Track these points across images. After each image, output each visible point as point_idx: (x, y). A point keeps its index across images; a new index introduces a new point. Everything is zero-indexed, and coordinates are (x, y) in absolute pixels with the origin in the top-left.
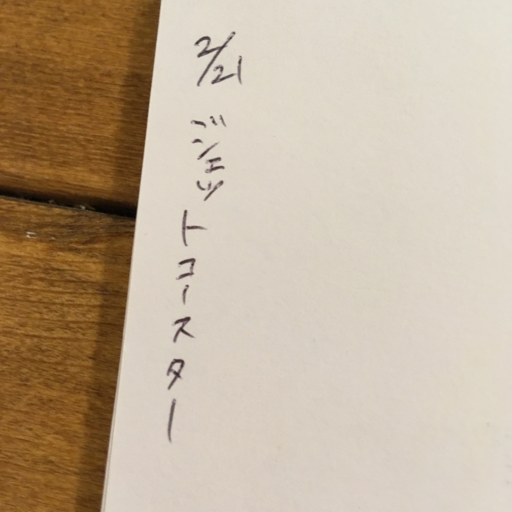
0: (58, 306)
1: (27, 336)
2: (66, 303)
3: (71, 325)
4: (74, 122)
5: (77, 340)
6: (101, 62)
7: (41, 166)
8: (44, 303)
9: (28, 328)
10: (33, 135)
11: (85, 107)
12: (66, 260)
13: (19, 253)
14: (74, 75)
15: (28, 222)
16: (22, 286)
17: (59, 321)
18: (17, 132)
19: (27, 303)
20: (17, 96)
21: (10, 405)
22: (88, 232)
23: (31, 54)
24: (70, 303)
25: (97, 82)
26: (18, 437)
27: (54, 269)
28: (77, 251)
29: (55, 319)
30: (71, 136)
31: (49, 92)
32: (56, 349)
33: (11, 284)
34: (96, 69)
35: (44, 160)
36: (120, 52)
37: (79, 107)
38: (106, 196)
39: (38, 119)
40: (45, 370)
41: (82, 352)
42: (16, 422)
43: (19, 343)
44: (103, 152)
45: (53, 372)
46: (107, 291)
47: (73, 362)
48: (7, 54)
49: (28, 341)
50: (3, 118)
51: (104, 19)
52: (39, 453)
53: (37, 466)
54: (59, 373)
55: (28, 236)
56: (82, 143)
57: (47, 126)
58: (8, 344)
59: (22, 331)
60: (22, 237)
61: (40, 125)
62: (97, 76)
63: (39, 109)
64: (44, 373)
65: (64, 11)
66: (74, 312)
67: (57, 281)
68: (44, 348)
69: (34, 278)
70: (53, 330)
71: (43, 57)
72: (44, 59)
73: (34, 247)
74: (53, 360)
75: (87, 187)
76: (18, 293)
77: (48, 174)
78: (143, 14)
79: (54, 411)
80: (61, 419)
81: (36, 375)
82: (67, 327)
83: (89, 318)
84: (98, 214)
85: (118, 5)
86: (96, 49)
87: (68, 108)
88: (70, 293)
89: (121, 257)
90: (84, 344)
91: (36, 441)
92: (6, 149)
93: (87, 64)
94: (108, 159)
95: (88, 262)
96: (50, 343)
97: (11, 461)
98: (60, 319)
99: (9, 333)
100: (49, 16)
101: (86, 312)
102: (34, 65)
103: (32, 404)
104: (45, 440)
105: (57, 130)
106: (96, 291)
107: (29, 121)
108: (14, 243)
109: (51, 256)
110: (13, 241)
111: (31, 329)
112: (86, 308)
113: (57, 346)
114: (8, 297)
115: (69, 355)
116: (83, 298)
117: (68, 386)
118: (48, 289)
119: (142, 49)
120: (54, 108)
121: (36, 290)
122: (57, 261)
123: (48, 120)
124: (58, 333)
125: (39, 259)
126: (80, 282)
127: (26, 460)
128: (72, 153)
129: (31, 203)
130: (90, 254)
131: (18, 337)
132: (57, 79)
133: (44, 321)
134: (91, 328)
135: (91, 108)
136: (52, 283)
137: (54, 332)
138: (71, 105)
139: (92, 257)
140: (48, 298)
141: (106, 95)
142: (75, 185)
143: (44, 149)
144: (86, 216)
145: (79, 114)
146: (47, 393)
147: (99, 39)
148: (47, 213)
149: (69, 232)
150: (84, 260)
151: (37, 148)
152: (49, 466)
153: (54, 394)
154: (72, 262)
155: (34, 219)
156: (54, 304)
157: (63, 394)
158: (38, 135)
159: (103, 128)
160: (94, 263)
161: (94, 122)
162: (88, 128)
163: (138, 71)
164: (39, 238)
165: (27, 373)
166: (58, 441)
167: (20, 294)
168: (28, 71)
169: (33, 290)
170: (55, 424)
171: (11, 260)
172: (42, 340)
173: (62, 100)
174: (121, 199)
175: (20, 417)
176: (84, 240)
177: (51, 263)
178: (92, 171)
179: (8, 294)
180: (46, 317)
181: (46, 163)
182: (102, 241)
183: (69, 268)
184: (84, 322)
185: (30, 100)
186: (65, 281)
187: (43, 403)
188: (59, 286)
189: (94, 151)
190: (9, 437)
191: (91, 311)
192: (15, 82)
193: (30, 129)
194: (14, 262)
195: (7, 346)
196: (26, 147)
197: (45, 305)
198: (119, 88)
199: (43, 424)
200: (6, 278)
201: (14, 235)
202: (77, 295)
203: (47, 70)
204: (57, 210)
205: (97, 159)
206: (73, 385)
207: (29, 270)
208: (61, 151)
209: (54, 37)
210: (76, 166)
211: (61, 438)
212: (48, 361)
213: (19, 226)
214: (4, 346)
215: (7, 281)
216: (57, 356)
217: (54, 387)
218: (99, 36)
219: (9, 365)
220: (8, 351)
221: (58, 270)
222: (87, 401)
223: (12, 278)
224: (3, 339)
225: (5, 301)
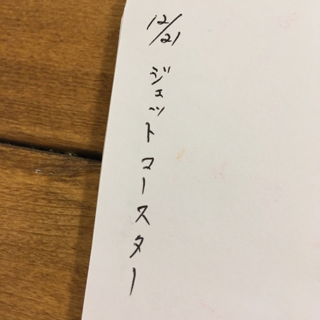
0: (54, 215)
1: (34, 234)
2: (58, 213)
3: (61, 227)
4: (65, 103)
5: (64, 237)
6: (82, 66)
7: (45, 129)
8: (45, 213)
9: (34, 229)
10: (41, 110)
11: (72, 93)
12: (59, 187)
13: (30, 183)
14: (66, 74)
15: (36, 163)
16: (32, 203)
17: (54, 225)
18: (31, 109)
19: (34, 213)
20: (32, 87)
21: (23, 277)
22: (72, 170)
23: (40, 62)
24: (61, 213)
25: (80, 78)
26: (27, 297)
27: (51, 193)
28: (65, 181)
29: (52, 223)
30: (63, 111)
31: (52, 85)
32: (51, 242)
33: (26, 201)
34: (80, 71)
35: (47, 126)
36: (94, 61)
37: (69, 93)
38: (84, 148)
39: (43, 101)
40: (44, 256)
41: (68, 245)
42: (27, 288)
43: (29, 238)
44: (83, 121)
45: (49, 257)
46: (83, 206)
47: (62, 251)
48: (26, 61)
49: (35, 237)
50: (23, 101)
51: (84, 40)
52: (40, 308)
53: (38, 316)
54: (52, 258)
55: (36, 172)
56: (70, 115)
57: (49, 105)
58: (23, 239)
59: (31, 231)
60: (33, 172)
61: (45, 104)
62: (80, 75)
63: (45, 95)
64: (44, 257)
65: (60, 36)
66: (63, 219)
67: (53, 200)
68: (44, 241)
69: (40, 198)
70: (50, 230)
71: (47, 63)
72: (48, 65)
73: (40, 179)
74: (50, 249)
75: (73, 142)
76: (29, 207)
77: (49, 134)
78: (108, 38)
79: (49, 281)
80: (54, 287)
81: (39, 258)
82: (58, 228)
83: (72, 223)
84: (79, 159)
85: (93, 32)
86: (80, 59)
87: (62, 94)
88: (61, 207)
89: (92, 186)
90: (69, 239)
91: (38, 300)
92: (24, 119)
93: (74, 68)
94: (86, 125)
95: (72, 188)
96: (48, 239)
97: (22, 312)
98: (55, 223)
99: (23, 232)
100: (51, 39)
101: (71, 219)
102: (42, 68)
103: (36, 277)
104: (43, 299)
105: (55, 108)
106: (76, 207)
107: (38, 102)
108: (28, 176)
109: (49, 184)
110: (27, 175)
111: (36, 230)
112: (70, 217)
113: (52, 241)
114: (23, 210)
115: (60, 246)
116: (69, 211)
117: (58, 266)
118: (47, 205)
119: (108, 59)
120: (54, 95)
121: (40, 205)
122: (53, 188)
123: (50, 102)
124: (53, 233)
125: (42, 186)
126: (67, 200)
127: (31, 312)
128: (64, 121)
129: (39, 152)
130: (74, 183)
131: (28, 234)
132: (55, 77)
133: (44, 225)
134: (73, 229)
135: (75, 94)
136: (50, 201)
137: (50, 231)
138: (64, 93)
139: (75, 185)
140: (47, 210)
141: (85, 86)
142: (65, 141)
143: (48, 119)
144: (72, 160)
145: (68, 98)
146: (45, 270)
147: (81, 52)
148: (48, 158)
149: (61, 170)
150: (70, 187)
151: (43, 118)
152: (46, 316)
153: (50, 271)
154: (63, 188)
155: (40, 162)
156: (51, 214)
157: (55, 270)
158: (43, 111)
159: (83, 106)
160: (76, 189)
161: (78, 102)
162: (73, 106)
163: (105, 72)
164: (43, 174)
165: (34, 257)
166: (52, 300)
167: (31, 208)
168: (38, 72)
169: (38, 205)
170: (50, 290)
171: (25, 186)
172: (44, 236)
173: (58, 89)
174: (93, 149)
175: (28, 284)
176: (70, 175)
177: (50, 189)
178: (76, 133)
179: (23, 208)
180: (46, 222)
181: (48, 127)
182: (81, 175)
183: (61, 192)
184: (70, 226)
185: (39, 89)
186: (58, 200)
187: (43, 277)
188: (54, 203)
189: (77, 120)
190: (22, 297)
191: (74, 219)
192: (31, 78)
193: (39, 107)
194: (27, 188)
195: (22, 240)
196: (37, 118)
197: (46, 215)
198: (93, 82)
199: (43, 290)
200: (23, 198)
201: (28, 171)
202: (64, 209)
203: (50, 72)
204: (54, 156)
205: (79, 125)
206: (62, 265)
207: (36, 193)
208: (57, 120)
209: (54, 51)
210: (66, 130)
211: (54, 299)
212: (47, 250)
213: (31, 166)
214: (20, 240)
215: (23, 200)
216: (53, 247)
217: (49, 266)
218: (81, 51)
219: (23, 252)
220: (22, 243)
221: (54, 193)
222: (71, 275)
223: (26, 198)
224: (20, 235)
225: (21, 212)
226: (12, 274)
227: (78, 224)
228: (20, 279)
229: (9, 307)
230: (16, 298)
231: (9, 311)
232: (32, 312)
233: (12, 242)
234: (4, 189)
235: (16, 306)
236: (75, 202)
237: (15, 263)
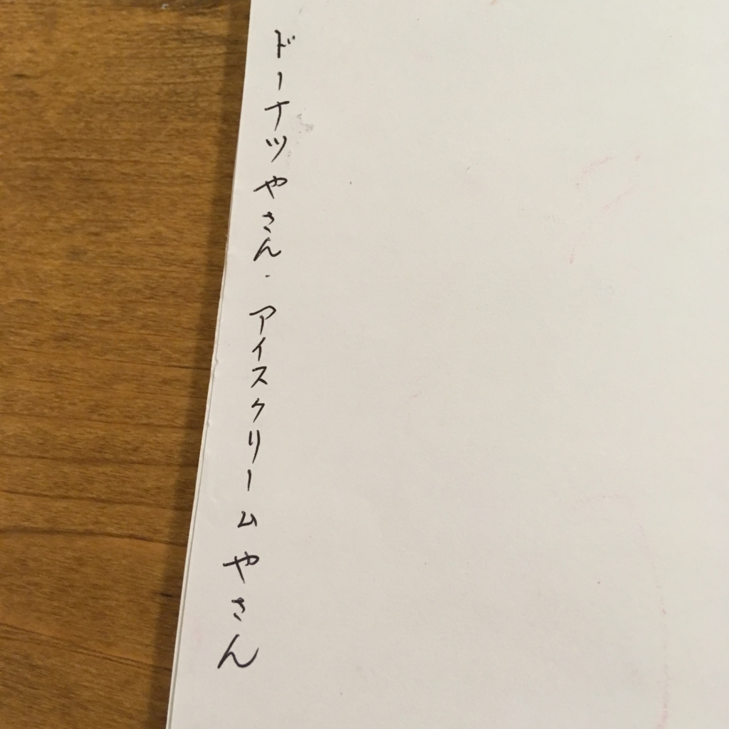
0: (189, 58)
1: (163, 84)
2: (196, 55)
3: (201, 71)
5: (206, 81)
8: (177, 57)
9: (165, 78)
12: (194, 22)
13: (155, 22)
16: (159, 47)
17: (191, 69)
19: (163, 59)
21: (152, 138)
24: (199, 54)
26: (160, 161)
27: (185, 30)
28: (203, 14)
29: (187, 68)
32: (189, 91)
33: (151, 46)
40: (180, 108)
41: (210, 91)
42: (158, 150)
43: (157, 90)
45: (186, 108)
46: (228, 41)
47: (203, 99)
49: (165, 88)
52: (177, 171)
53: (176, 181)
54: (191, 109)
55: (163, 8)
58: (149, 92)
59: (160, 81)
60: (159, 9)
64: (180, 110)
66: (202, 61)
67: (188, 39)
68: (178, 91)
69: (169, 39)
70: (186, 77)
73: (168, 15)
74: (186, 99)
76: (156, 52)
79: (189, 138)
80: (195, 143)
81: (173, 112)
82: (197, 73)
83: (215, 64)
88: (198, 47)
89: (241, 14)
90: (211, 84)
91: (175, 162)
95: (213, 21)
96: (183, 87)
98: (192, 67)
99: (149, 83)
101: (213, 59)
103: (170, 135)
104: (182, 160)
106: (220, 43)
108: (152, 15)
109: (181, 21)
110: (150, 13)
111: (167, 78)
112: (212, 57)
113: (189, 88)
114: (148, 57)
115: (200, 94)
116: (210, 50)
117: (199, 117)
118: (180, 46)
121: (171, 48)
122: (187, 24)
124: (190, 79)
125: (172, 25)
126: (206, 37)
130: (214, 15)
131: (157, 86)
133: (177, 71)
134: (216, 71)
136: (184, 42)
139: (215, 17)
140: (181, 53)
146: (182, 125)
150: (209, 20)
152: (187, 180)
153: (188, 125)
154: (200, 23)
156: (186, 56)
157: (195, 123)
160: (218, 22)
164: (172, 9)
165: (165, 112)
166: (193, 160)
167: (158, 53)
169: (168, 48)
170: (190, 147)
171: (150, 28)
172: (177, 85)
175: (160, 146)
176: (209, 6)
177: (183, 26)
179: (147, 54)
180: (180, 67)
183: (197, 28)
184: (211, 67)
186: (194, 38)
187: (180, 133)
188: (190, 43)
190: (152, 162)
191: (217, 58)
194: (152, 29)
195: (148, 94)
197: (179, 59)
199: (180, 149)
200: (146, 42)
201: (152, 9)
202: (204, 48)
207: (165, 34)
211: (196, 157)
212: (183, 101)
214: (145, 94)
215: (146, 44)
216: (190, 96)
217: (188, 120)
219: (150, 108)
220: (149, 97)
221: (188, 30)
222: (216, 126)
223: (151, 42)
224: (144, 89)
225: (144, 60)
226: (137, 137)
227: (223, 64)
228: (149, 142)
229: (135, 178)
230: (144, 166)
231: (134, 182)
232: (166, 178)
233: (134, 98)
234: (119, 35)
235: (144, 175)
236: (217, 38)
237: (140, 124)
